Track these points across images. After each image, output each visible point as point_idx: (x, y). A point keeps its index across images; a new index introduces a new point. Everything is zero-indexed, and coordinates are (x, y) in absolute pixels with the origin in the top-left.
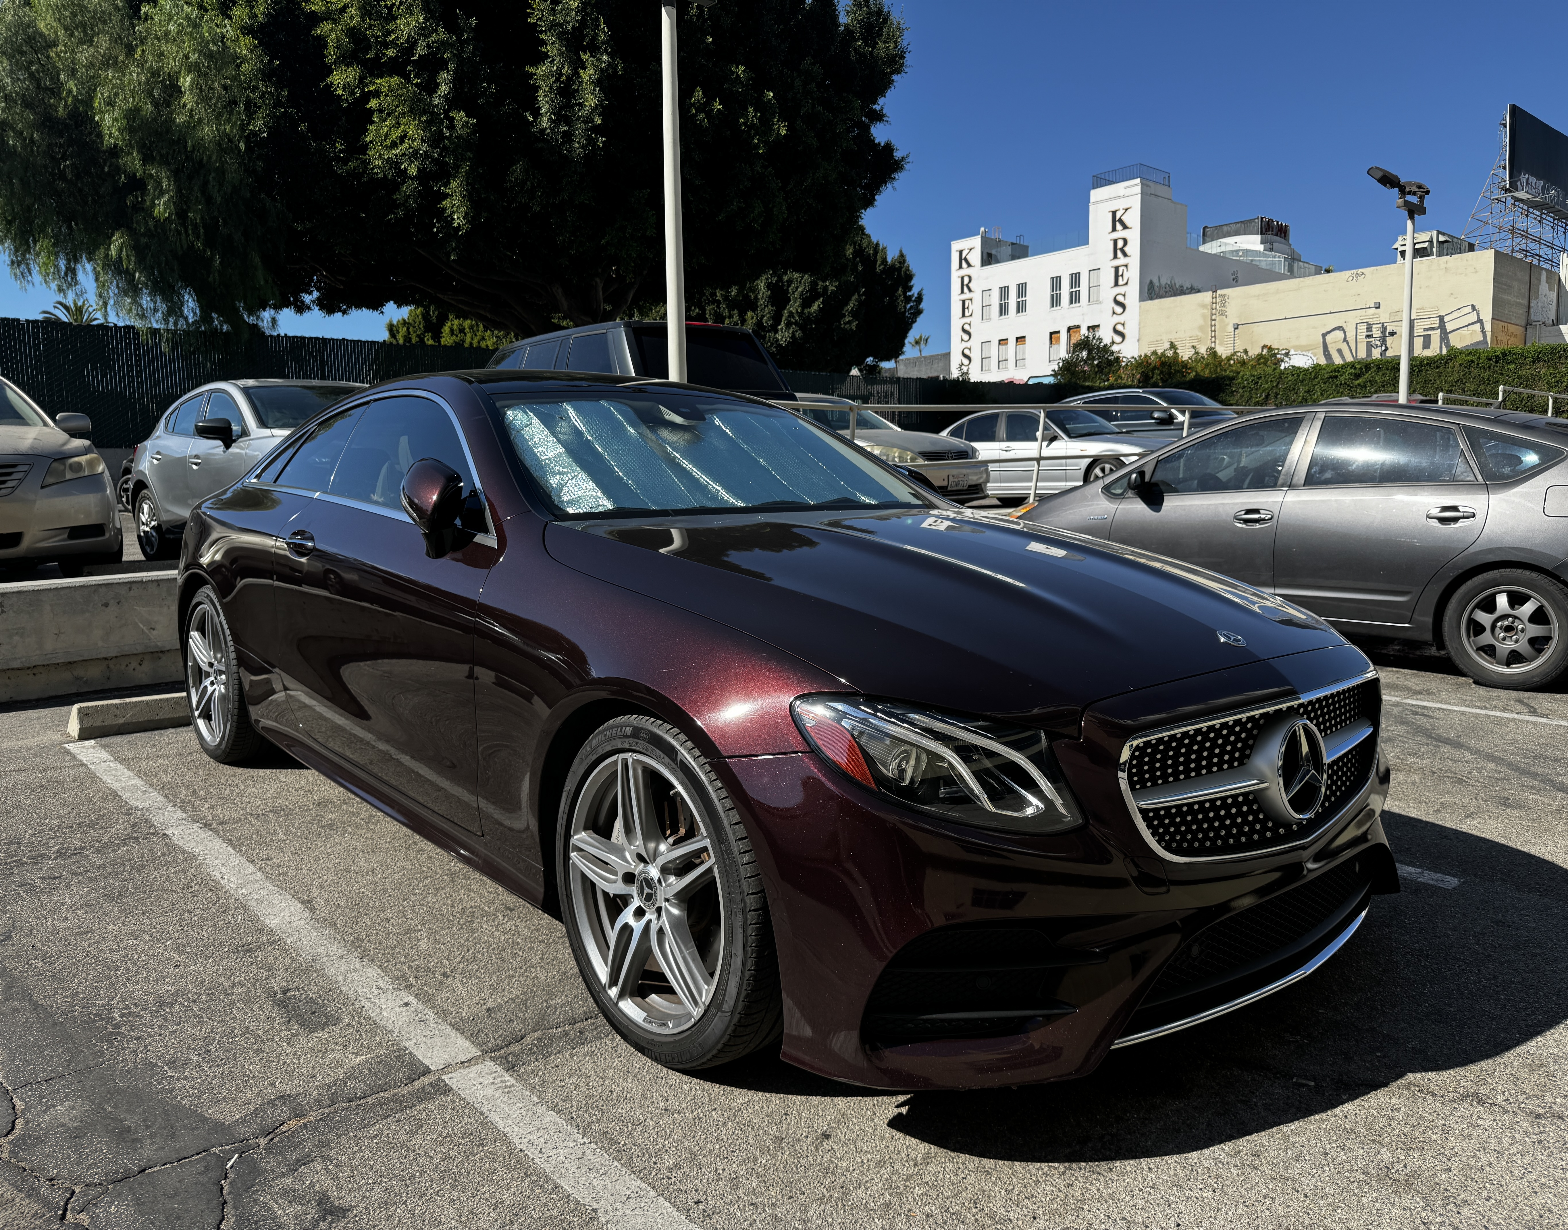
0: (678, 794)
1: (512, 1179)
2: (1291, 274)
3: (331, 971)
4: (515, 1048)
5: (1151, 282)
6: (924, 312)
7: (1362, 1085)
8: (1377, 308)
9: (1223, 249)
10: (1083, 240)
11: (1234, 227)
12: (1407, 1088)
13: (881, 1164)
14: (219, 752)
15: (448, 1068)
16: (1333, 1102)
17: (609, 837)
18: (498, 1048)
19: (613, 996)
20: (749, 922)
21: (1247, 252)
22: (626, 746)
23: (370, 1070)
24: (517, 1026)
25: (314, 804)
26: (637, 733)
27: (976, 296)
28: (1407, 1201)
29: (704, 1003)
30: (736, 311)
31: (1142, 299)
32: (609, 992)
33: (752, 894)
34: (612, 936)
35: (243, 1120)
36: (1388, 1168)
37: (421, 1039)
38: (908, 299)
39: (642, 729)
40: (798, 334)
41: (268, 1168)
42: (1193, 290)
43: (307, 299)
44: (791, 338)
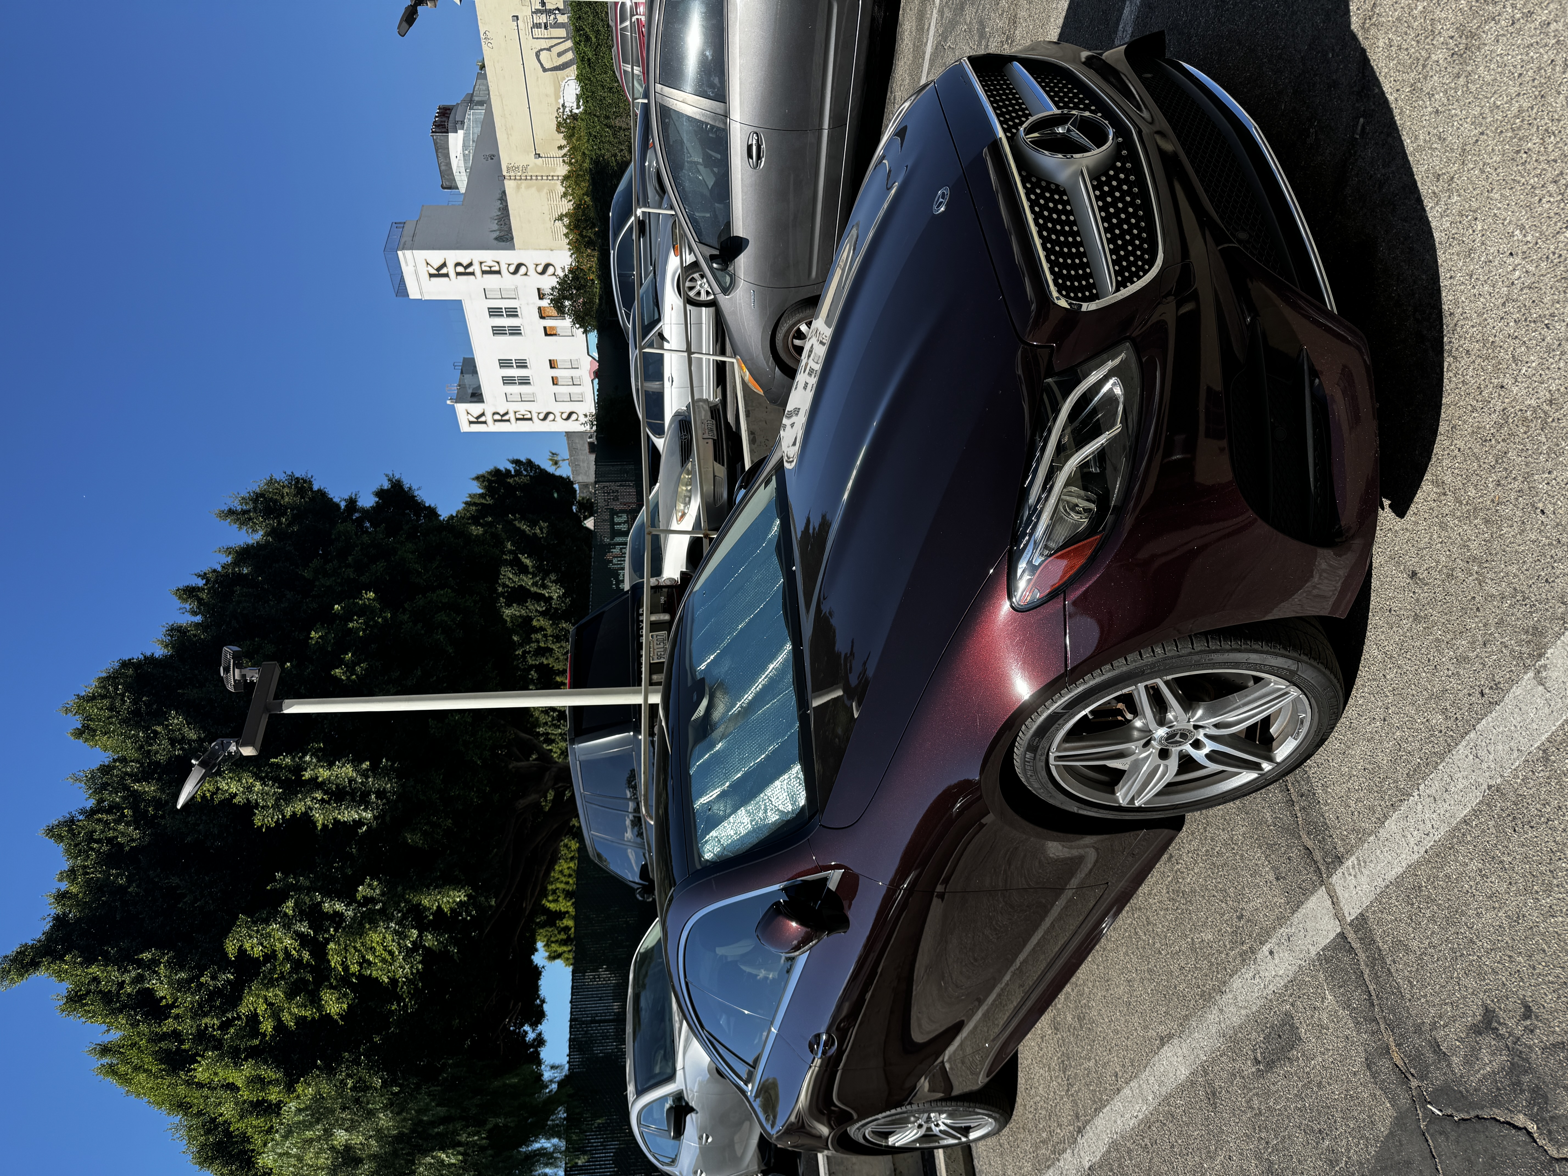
0: (1091, 712)
1: (1456, 861)
2: (485, 102)
3: (1236, 1021)
4: (1318, 855)
5: (496, 239)
6: (529, 457)
7: (1363, 73)
8: (518, 19)
9: (463, 170)
10: (456, 306)
11: (441, 159)
12: (1366, 31)
13: (1443, 526)
14: (1002, 1119)
15: (1339, 916)
16: (1381, 102)
17: (1123, 772)
18: (1318, 870)
19: (1270, 767)
20: (1219, 648)
21: (465, 147)
22: (1044, 758)
23: (1341, 987)
24: (1294, 853)
25: (1056, 1034)
26: (1032, 748)
27: (512, 407)
28: (1489, 38)
29: (1287, 687)
30: (533, 636)
31: (512, 248)
32: (1266, 770)
33: (1192, 644)
34: (1214, 767)
35: (1393, 1101)
36: (1453, 54)
37: (1308, 940)
38: (518, 473)
39: (1029, 744)
40: (553, 577)
41: (1442, 1078)
42: (503, 197)
43: (531, 1036)
44: (556, 584)
